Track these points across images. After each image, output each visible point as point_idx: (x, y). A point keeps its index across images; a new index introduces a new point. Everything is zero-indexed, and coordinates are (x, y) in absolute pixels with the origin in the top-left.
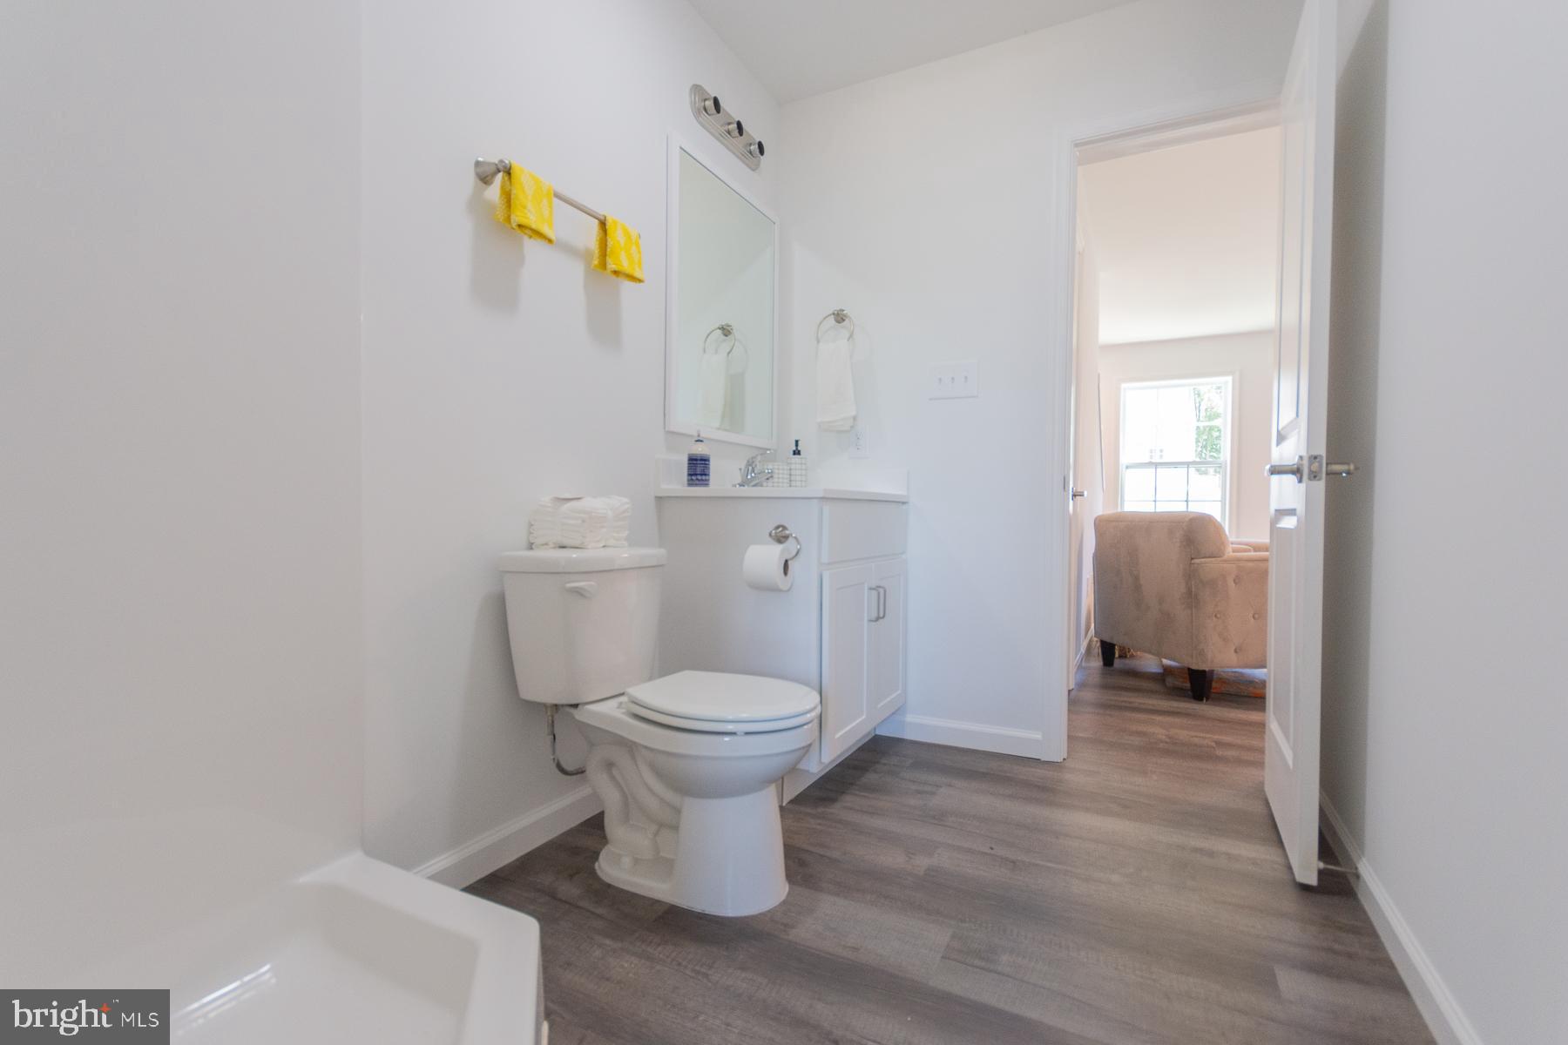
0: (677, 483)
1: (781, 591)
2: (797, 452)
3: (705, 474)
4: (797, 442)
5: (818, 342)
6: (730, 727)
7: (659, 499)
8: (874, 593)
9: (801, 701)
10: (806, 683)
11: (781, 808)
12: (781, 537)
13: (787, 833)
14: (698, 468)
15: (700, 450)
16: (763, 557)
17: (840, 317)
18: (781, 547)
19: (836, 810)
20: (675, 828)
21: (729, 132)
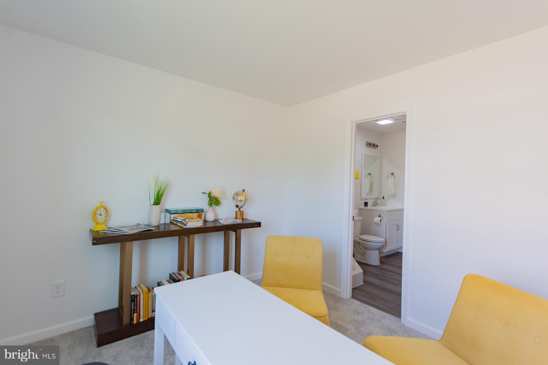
0: (362, 206)
1: (379, 224)
2: (383, 198)
3: (367, 205)
4: (383, 197)
5: (388, 179)
6: (373, 241)
7: (360, 209)
8: (397, 226)
9: (382, 240)
10: (384, 238)
11: (380, 258)
12: (380, 216)
13: (380, 260)
14: (366, 204)
15: (366, 201)
16: (377, 219)
17: (392, 174)
18: (380, 218)
19: (389, 259)
20: (364, 255)
21: (368, 145)
